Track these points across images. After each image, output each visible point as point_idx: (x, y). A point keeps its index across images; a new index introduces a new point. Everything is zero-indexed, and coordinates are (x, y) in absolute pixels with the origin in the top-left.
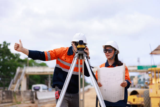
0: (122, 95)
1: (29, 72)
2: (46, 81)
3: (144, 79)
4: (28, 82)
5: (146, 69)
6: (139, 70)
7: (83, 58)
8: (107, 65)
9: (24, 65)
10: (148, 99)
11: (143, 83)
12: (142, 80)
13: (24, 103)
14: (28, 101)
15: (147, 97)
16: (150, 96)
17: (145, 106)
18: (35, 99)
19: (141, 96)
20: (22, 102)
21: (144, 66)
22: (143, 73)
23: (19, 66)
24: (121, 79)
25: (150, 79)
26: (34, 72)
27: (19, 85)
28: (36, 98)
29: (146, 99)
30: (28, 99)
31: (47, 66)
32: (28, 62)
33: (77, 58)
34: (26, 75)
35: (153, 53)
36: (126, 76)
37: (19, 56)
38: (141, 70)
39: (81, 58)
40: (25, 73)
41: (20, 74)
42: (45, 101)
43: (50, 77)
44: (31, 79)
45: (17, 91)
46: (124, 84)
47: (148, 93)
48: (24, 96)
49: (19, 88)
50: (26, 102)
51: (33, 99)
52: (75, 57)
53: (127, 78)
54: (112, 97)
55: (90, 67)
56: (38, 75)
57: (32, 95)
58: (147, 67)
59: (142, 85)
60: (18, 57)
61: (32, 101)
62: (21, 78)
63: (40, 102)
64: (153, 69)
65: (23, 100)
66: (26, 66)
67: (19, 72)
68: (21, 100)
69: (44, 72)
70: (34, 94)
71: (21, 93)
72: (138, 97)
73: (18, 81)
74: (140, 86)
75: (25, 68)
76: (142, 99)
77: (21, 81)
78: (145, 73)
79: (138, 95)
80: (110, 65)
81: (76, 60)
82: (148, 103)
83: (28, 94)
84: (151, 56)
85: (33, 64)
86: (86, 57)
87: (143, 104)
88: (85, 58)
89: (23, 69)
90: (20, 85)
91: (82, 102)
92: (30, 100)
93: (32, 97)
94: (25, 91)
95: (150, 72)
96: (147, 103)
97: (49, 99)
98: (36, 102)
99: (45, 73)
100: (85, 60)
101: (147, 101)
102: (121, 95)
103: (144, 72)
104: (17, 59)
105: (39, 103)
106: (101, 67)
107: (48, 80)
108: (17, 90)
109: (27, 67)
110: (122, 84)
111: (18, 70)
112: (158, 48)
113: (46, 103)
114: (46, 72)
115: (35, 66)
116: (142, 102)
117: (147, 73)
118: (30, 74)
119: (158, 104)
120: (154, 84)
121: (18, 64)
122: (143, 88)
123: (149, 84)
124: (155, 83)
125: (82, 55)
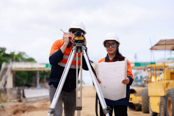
0: (124, 93)
1: (15, 68)
2: (34, 77)
3: (141, 77)
4: (15, 79)
5: (144, 66)
6: (136, 67)
7: (81, 51)
8: (107, 60)
9: (10, 60)
10: (147, 98)
11: (140, 81)
12: (139, 78)
13: (10, 101)
14: (15, 99)
15: (145, 96)
16: (149, 95)
17: (143, 105)
18: (22, 98)
19: (139, 95)
20: (8, 101)
21: (142, 63)
22: (140, 71)
23: (4, 61)
24: (122, 76)
25: (150, 77)
26: (21, 68)
27: (4, 82)
28: (24, 97)
29: (144, 98)
30: (15, 97)
31: (36, 62)
32: (14, 58)
33: (75, 51)
34: (12, 71)
35: (153, 48)
36: (128, 72)
37: (5, 50)
38: (139, 67)
39: (79, 51)
40: (11, 68)
41: (6, 69)
42: (33, 100)
43: (38, 73)
44: (17, 76)
45: (2, 89)
46: (125, 81)
47: (147, 92)
48: (11, 93)
49: (5, 86)
50: (13, 101)
51: (20, 98)
52: (73, 50)
53: (129, 73)
54: (112, 95)
55: (90, 61)
56: (25, 71)
57: (19, 93)
58: (145, 64)
59: (139, 83)
60: (3, 51)
61: (19, 99)
62: (6, 74)
63: (28, 100)
64: (153, 65)
65: (9, 98)
66: (13, 61)
67: (5, 67)
68: (7, 99)
69: (32, 68)
70: (22, 92)
71: (7, 91)
72: (136, 96)
73: (4, 77)
74: (137, 84)
75: (11, 63)
76: (140, 98)
77: (6, 77)
78: (142, 71)
79: (136, 94)
80: (110, 60)
81: (74, 53)
82: (147, 102)
83: (15, 92)
84: (151, 51)
85: (20, 60)
86: (85, 50)
87: (141, 103)
88: (83, 51)
89: (9, 65)
90: (6, 82)
91: (79, 99)
92: (17, 98)
93: (19, 96)
94: (11, 89)
95: (149, 69)
96: (145, 102)
97: (37, 98)
98: (24, 100)
99: (33, 70)
100: (84, 53)
101: (145, 100)
102: (122, 93)
103: (141, 69)
104: (2, 54)
105: (27, 102)
106: (101, 62)
107: (36, 77)
108: (3, 87)
109: (13, 63)
110: (123, 81)
111: (4, 65)
112: (159, 42)
113: (35, 102)
114: (35, 68)
115: (22, 62)
116: (140, 101)
117: (145, 70)
118: (16, 70)
119: (158, 103)
120: (153, 82)
121: (3, 59)
122: (140, 86)
123: (148, 82)
124: (155, 81)
125: (81, 48)
